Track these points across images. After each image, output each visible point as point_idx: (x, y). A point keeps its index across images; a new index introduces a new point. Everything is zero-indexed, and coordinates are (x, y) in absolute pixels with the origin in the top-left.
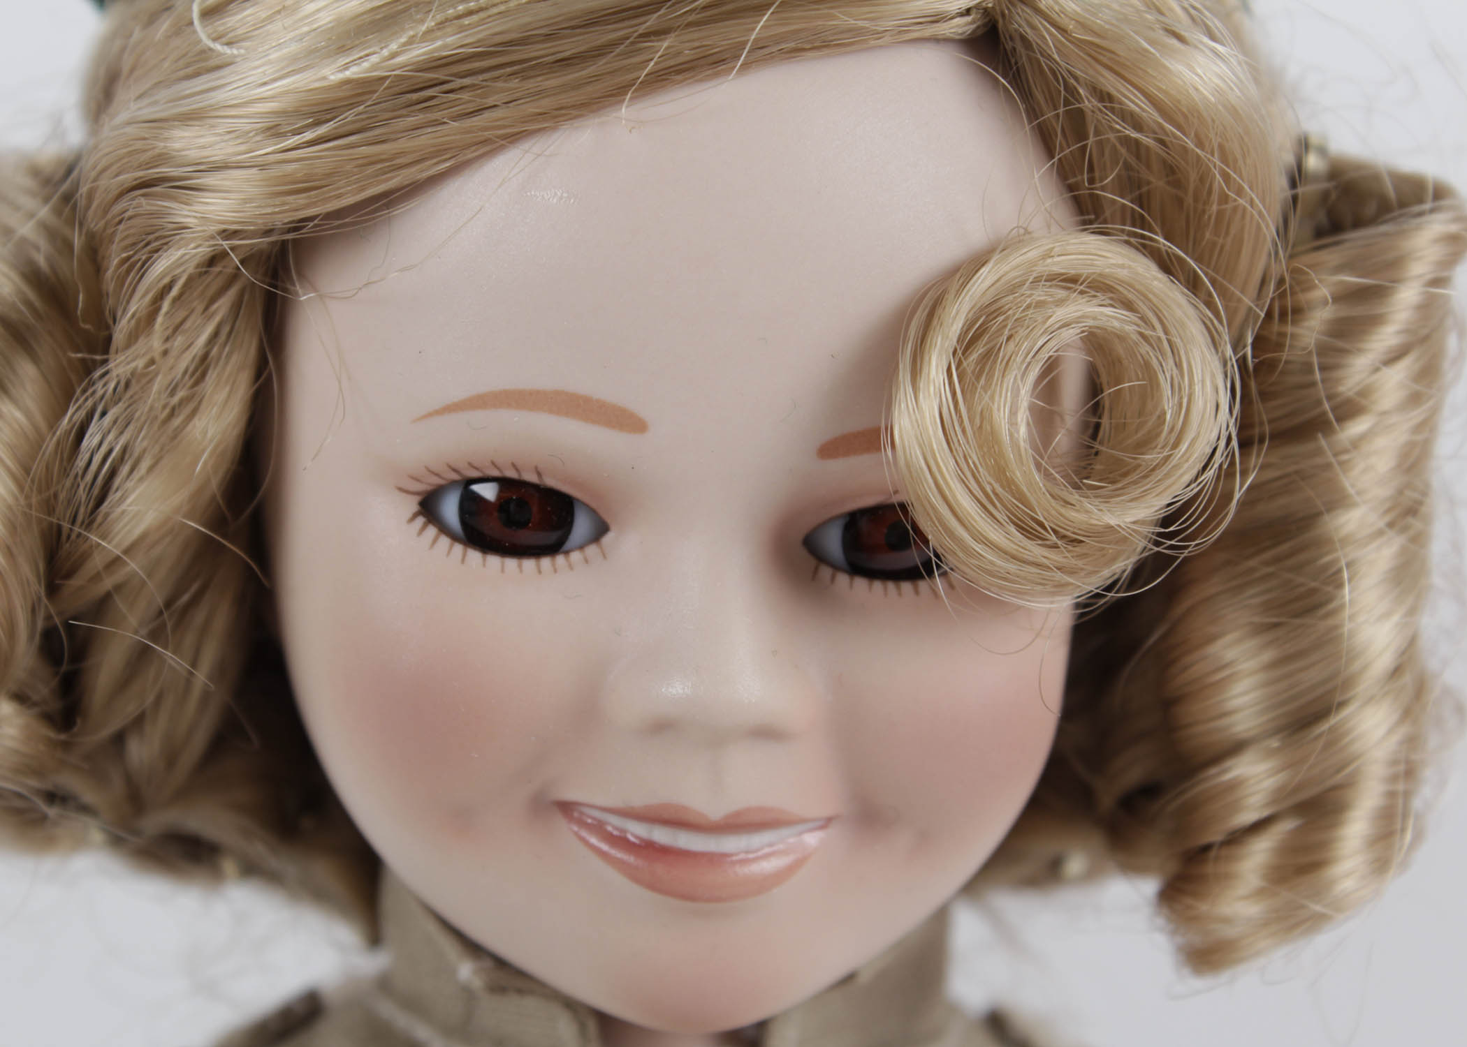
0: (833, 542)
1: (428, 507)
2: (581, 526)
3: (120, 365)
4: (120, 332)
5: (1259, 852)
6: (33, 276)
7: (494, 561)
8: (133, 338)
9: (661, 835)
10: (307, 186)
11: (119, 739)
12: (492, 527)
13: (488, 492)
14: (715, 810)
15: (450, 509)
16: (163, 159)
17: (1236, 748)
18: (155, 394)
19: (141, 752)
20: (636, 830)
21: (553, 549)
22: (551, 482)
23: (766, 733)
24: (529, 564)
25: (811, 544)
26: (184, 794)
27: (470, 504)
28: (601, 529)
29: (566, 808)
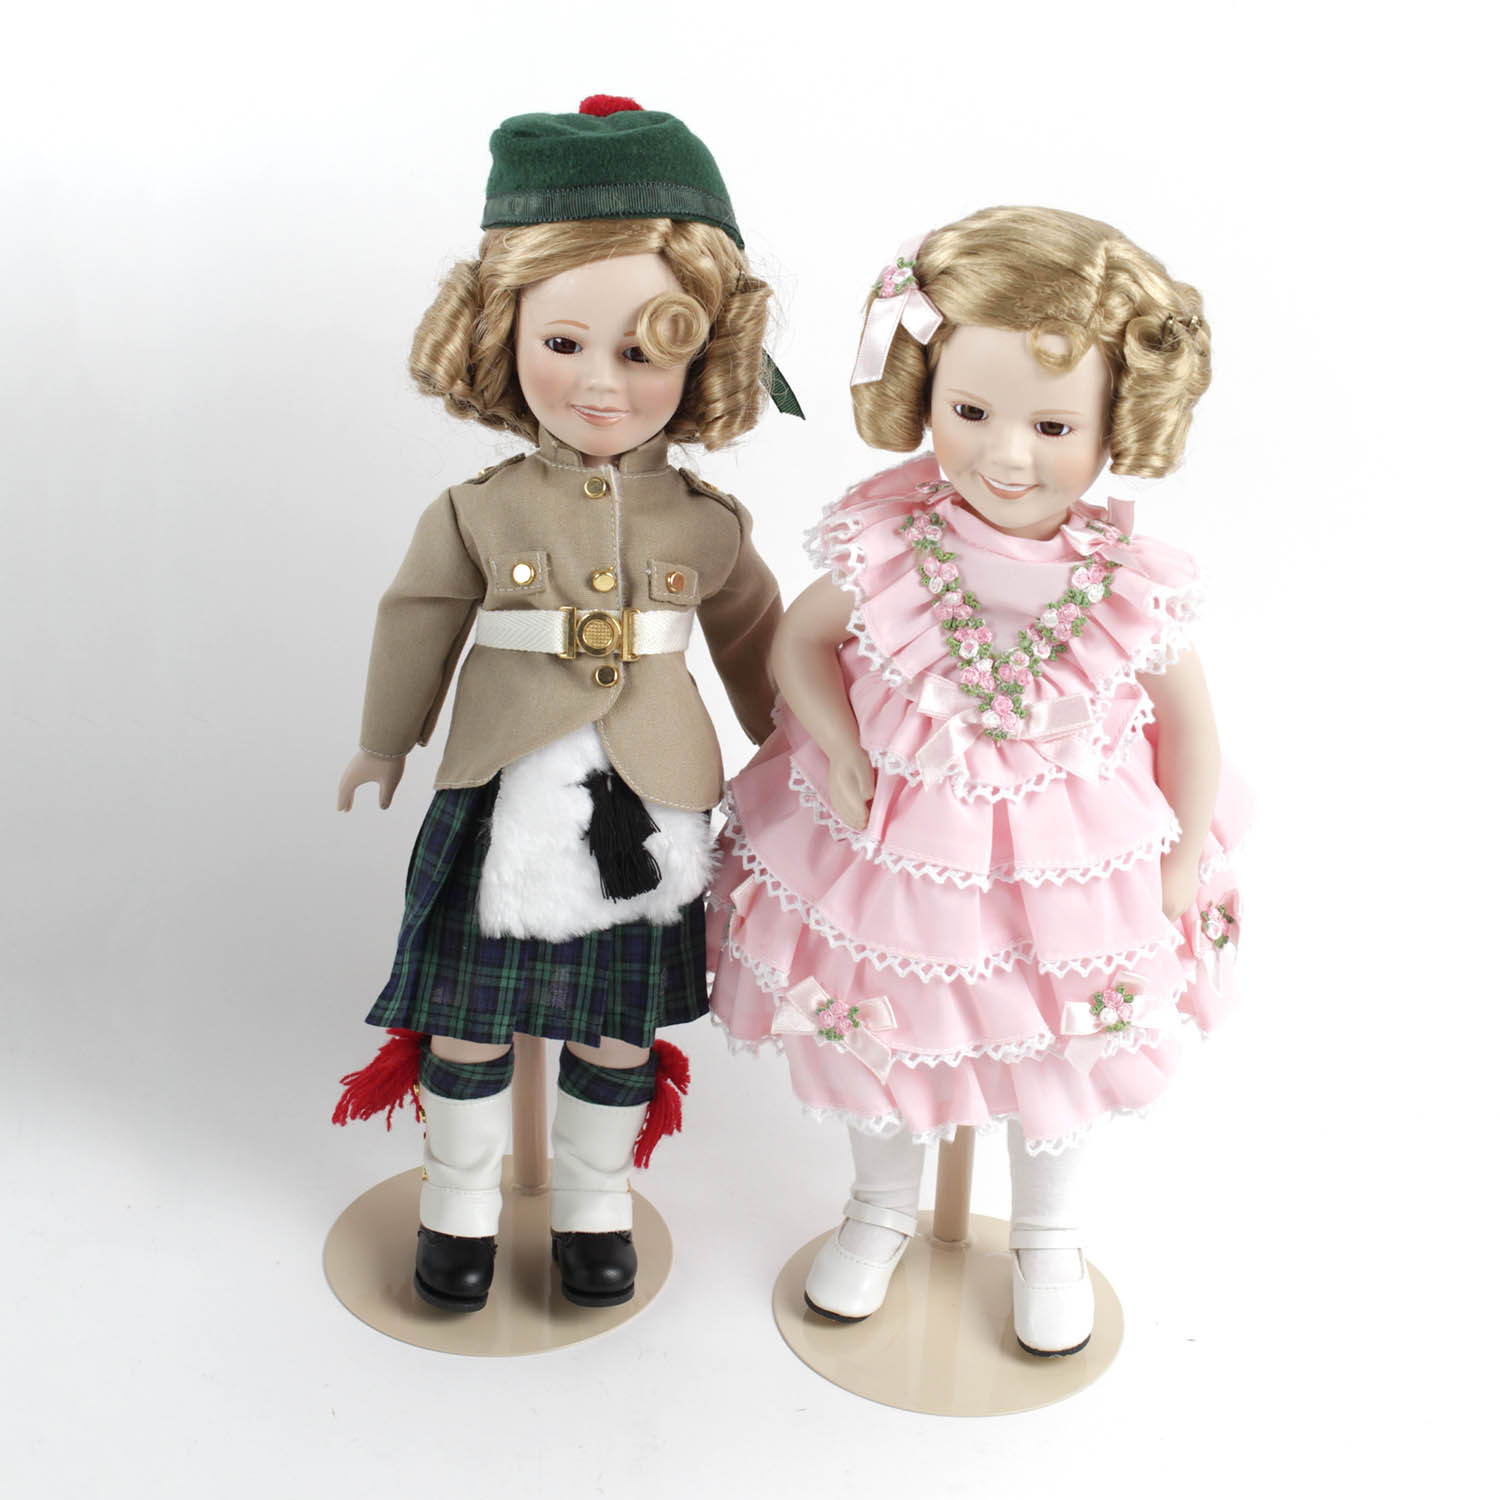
0: (629, 354)
1: (547, 343)
2: (577, 348)
3: (486, 311)
4: (486, 304)
5: (720, 423)
6: (469, 292)
7: (559, 354)
8: (489, 306)
9: (592, 412)
10: (525, 278)
11: (482, 391)
12: (560, 348)
13: (559, 340)
14: (601, 407)
15: (551, 343)
16: (496, 270)
17: (716, 401)
18: (493, 318)
19: (487, 395)
20: (587, 411)
21: (571, 353)
22: (571, 338)
23: (611, 391)
24: (566, 355)
25: (624, 354)
26: (497, 404)
27: (555, 343)
28: (581, 349)
29: (573, 406)
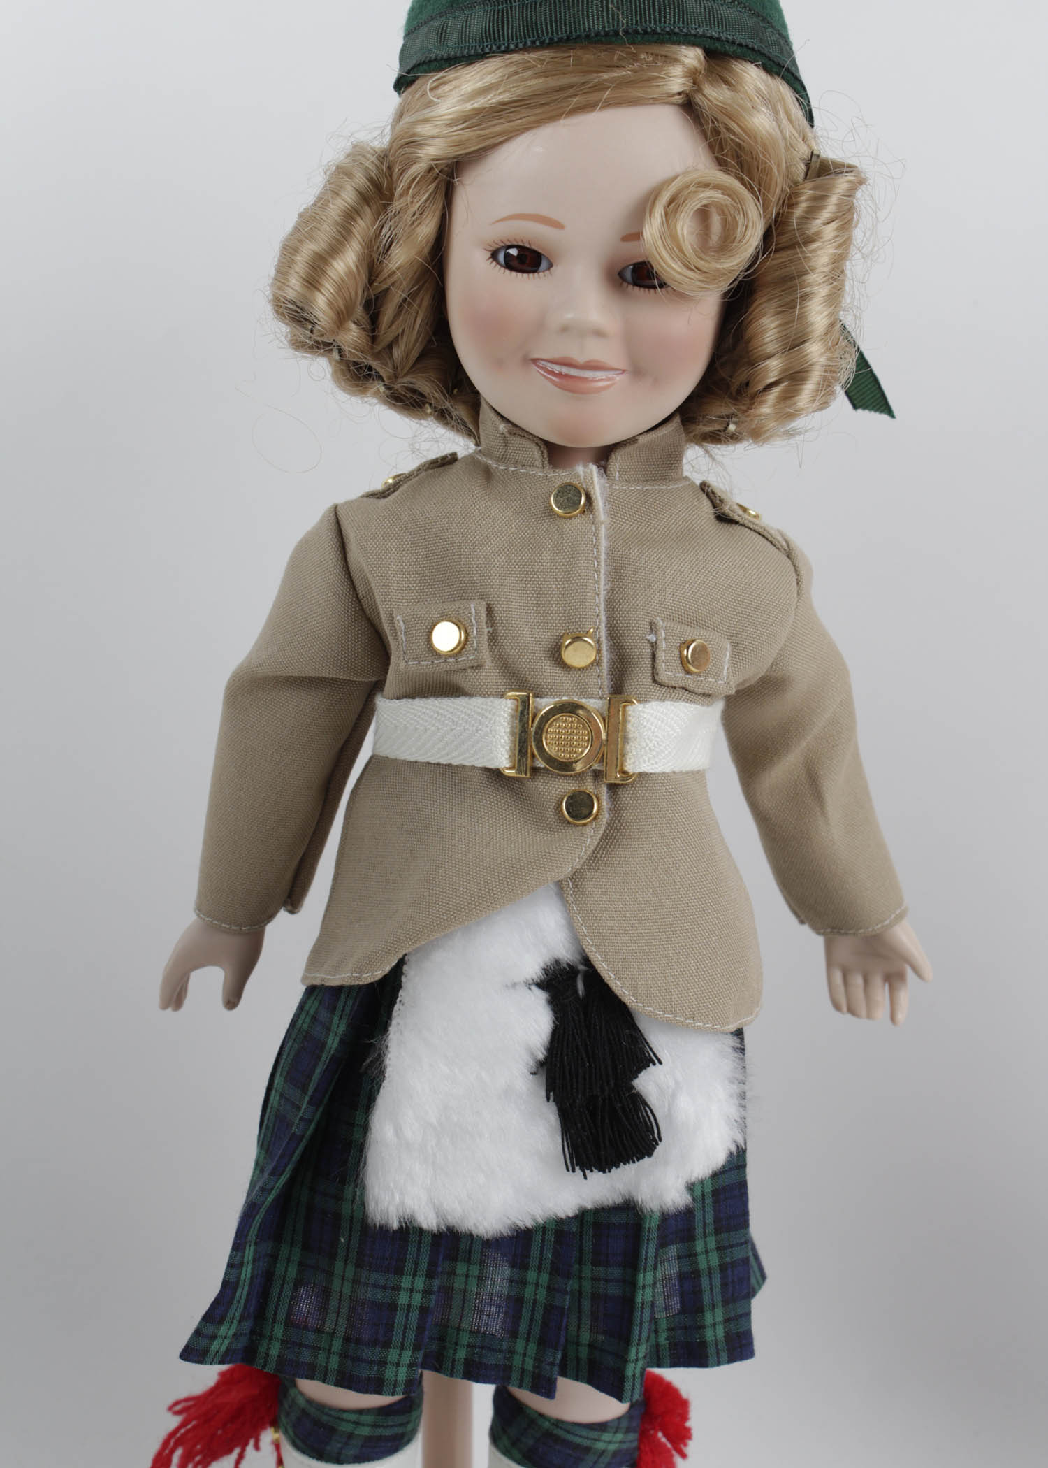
0: (628, 275)
1: (494, 256)
2: (544, 264)
3: (397, 205)
4: (397, 194)
5: (775, 392)
6: (371, 180)
7: (514, 273)
8: (401, 196)
9: (565, 370)
10: (459, 144)
11: (390, 347)
12: (515, 264)
13: (514, 252)
14: (581, 359)
15: (501, 257)
16: (414, 135)
17: (770, 357)
18: (407, 218)
19: (398, 353)
20: (557, 368)
21: (534, 272)
22: (534, 247)
23: (599, 333)
24: (525, 275)
25: (621, 274)
26: (414, 369)
27: (507, 256)
28: (551, 266)
29: (535, 361)
